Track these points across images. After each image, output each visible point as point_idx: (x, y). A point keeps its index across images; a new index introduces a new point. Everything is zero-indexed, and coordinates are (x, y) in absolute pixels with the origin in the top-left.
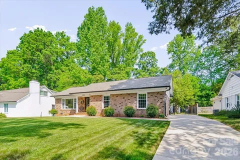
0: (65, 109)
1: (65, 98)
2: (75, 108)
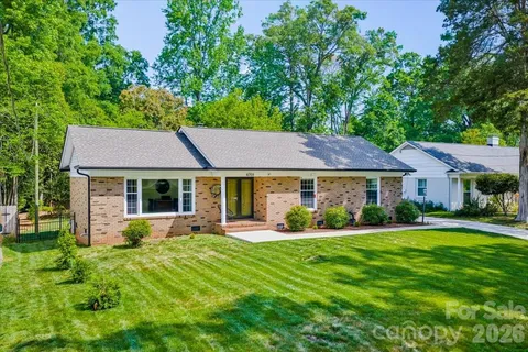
0: (140, 214)
2: (184, 210)
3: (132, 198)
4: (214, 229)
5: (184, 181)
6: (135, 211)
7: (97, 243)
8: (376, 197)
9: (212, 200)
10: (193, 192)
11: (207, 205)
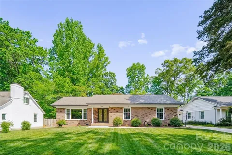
0: (70, 119)
1: (70, 108)
2: (84, 118)
5: (84, 110)
8: (162, 116)
10: (87, 113)
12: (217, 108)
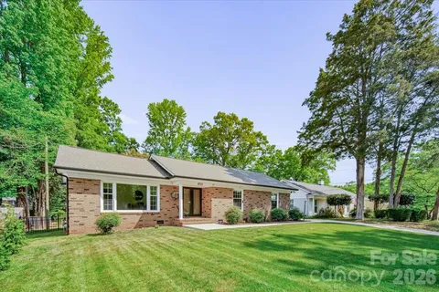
1: (115, 181)
2: (152, 208)
3: (108, 197)
4: (174, 222)
5: (152, 188)
6: (111, 208)
7: (75, 232)
8: (276, 205)
9: (172, 202)
10: (158, 195)
11: (169, 206)
12: (310, 197)
